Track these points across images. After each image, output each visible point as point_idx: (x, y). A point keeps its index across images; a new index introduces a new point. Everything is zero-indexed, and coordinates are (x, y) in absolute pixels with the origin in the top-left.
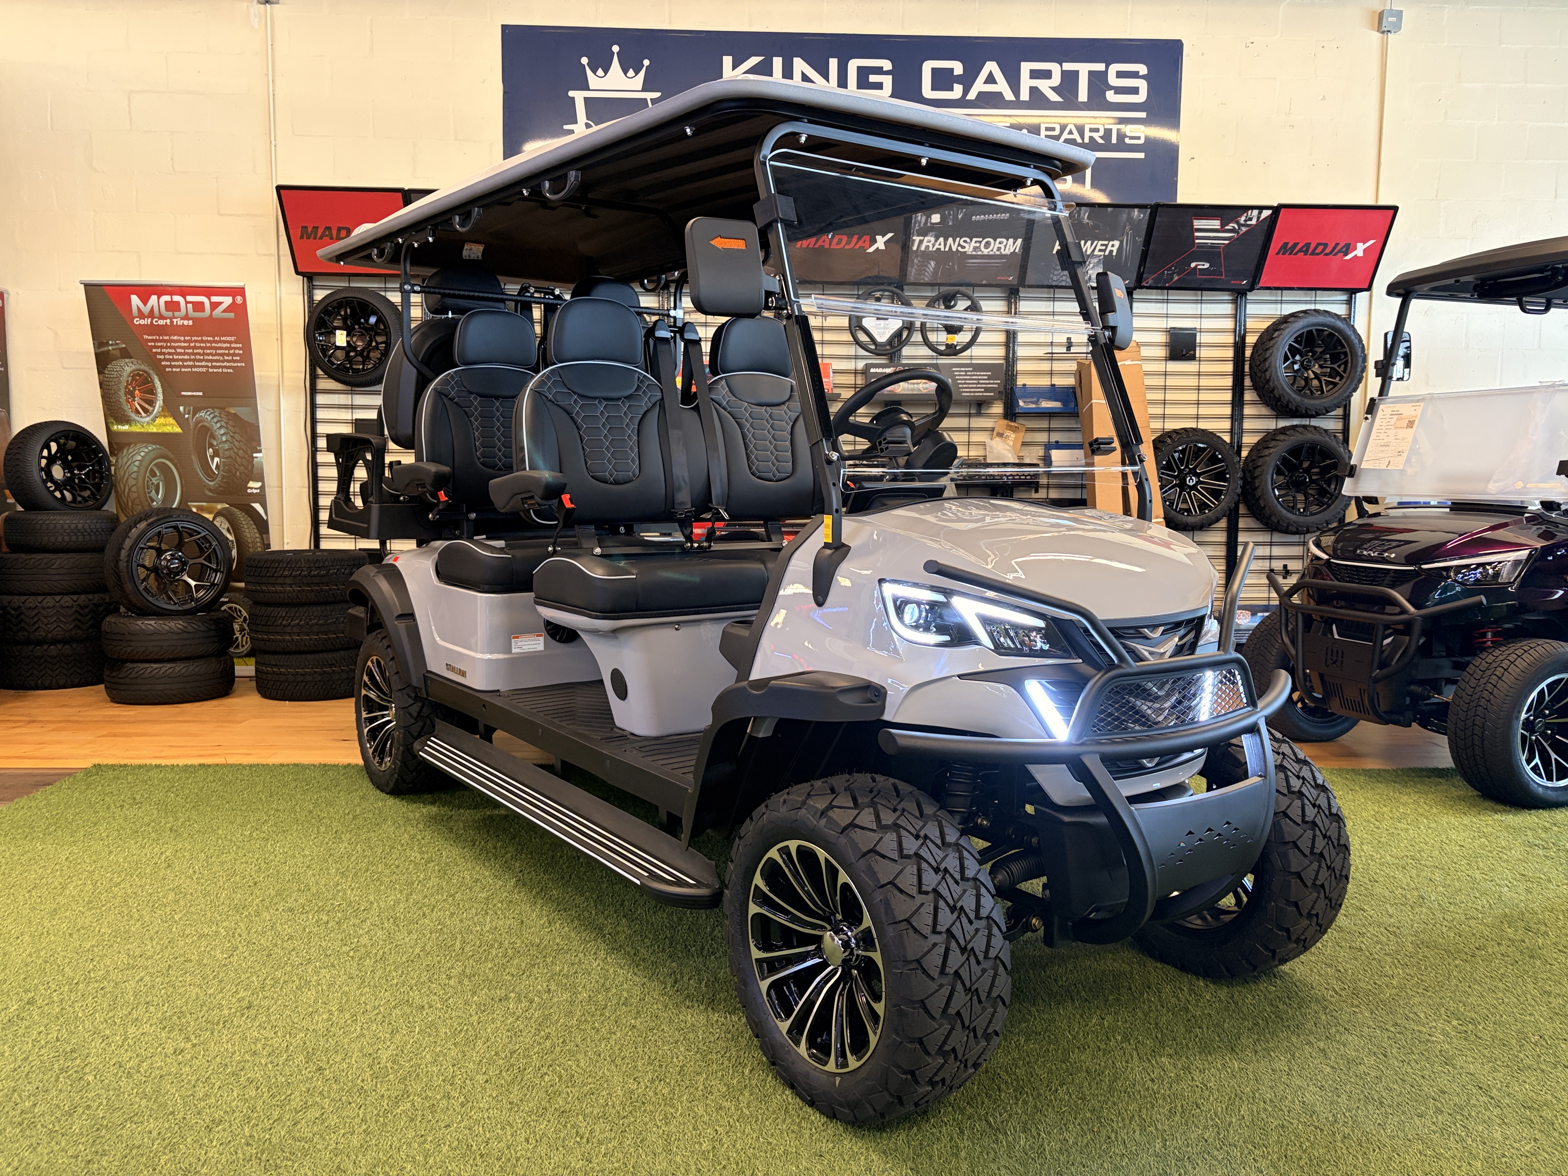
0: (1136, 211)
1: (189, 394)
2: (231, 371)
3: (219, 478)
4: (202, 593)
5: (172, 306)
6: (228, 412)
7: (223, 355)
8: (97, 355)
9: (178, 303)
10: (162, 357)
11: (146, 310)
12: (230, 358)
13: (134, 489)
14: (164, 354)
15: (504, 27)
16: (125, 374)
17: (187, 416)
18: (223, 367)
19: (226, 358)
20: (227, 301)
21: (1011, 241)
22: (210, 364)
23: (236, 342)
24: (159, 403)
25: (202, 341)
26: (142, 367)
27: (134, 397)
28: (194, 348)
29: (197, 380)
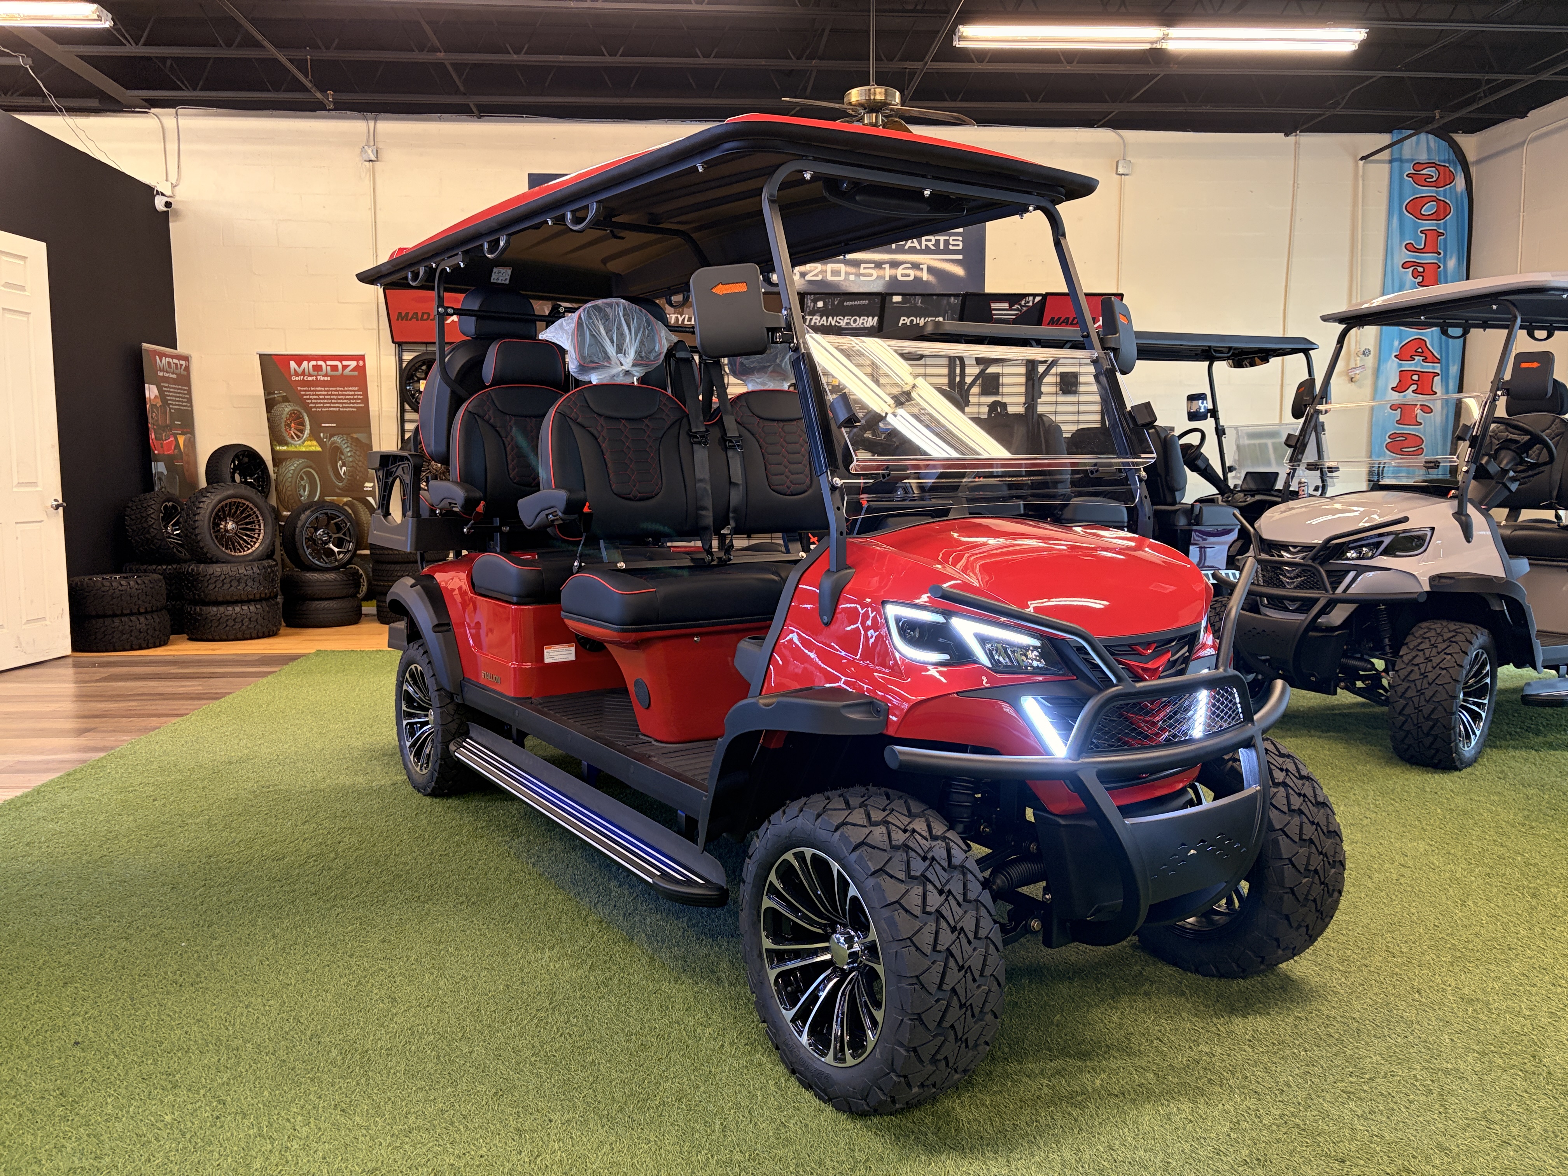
0: (952, 298)
1: (327, 425)
2: (355, 410)
3: (345, 481)
4: (341, 556)
5: (317, 368)
6: (352, 438)
7: (350, 399)
8: (266, 400)
9: (321, 366)
10: (309, 401)
11: (300, 370)
12: (354, 401)
13: (289, 489)
14: (311, 399)
15: (530, 175)
16: (285, 413)
17: (325, 440)
18: (349, 407)
19: (351, 401)
20: (353, 364)
21: (870, 318)
22: (341, 405)
23: (358, 391)
24: (307, 432)
25: (336, 391)
26: (297, 408)
27: (290, 428)
28: (331, 395)
29: (332, 416)
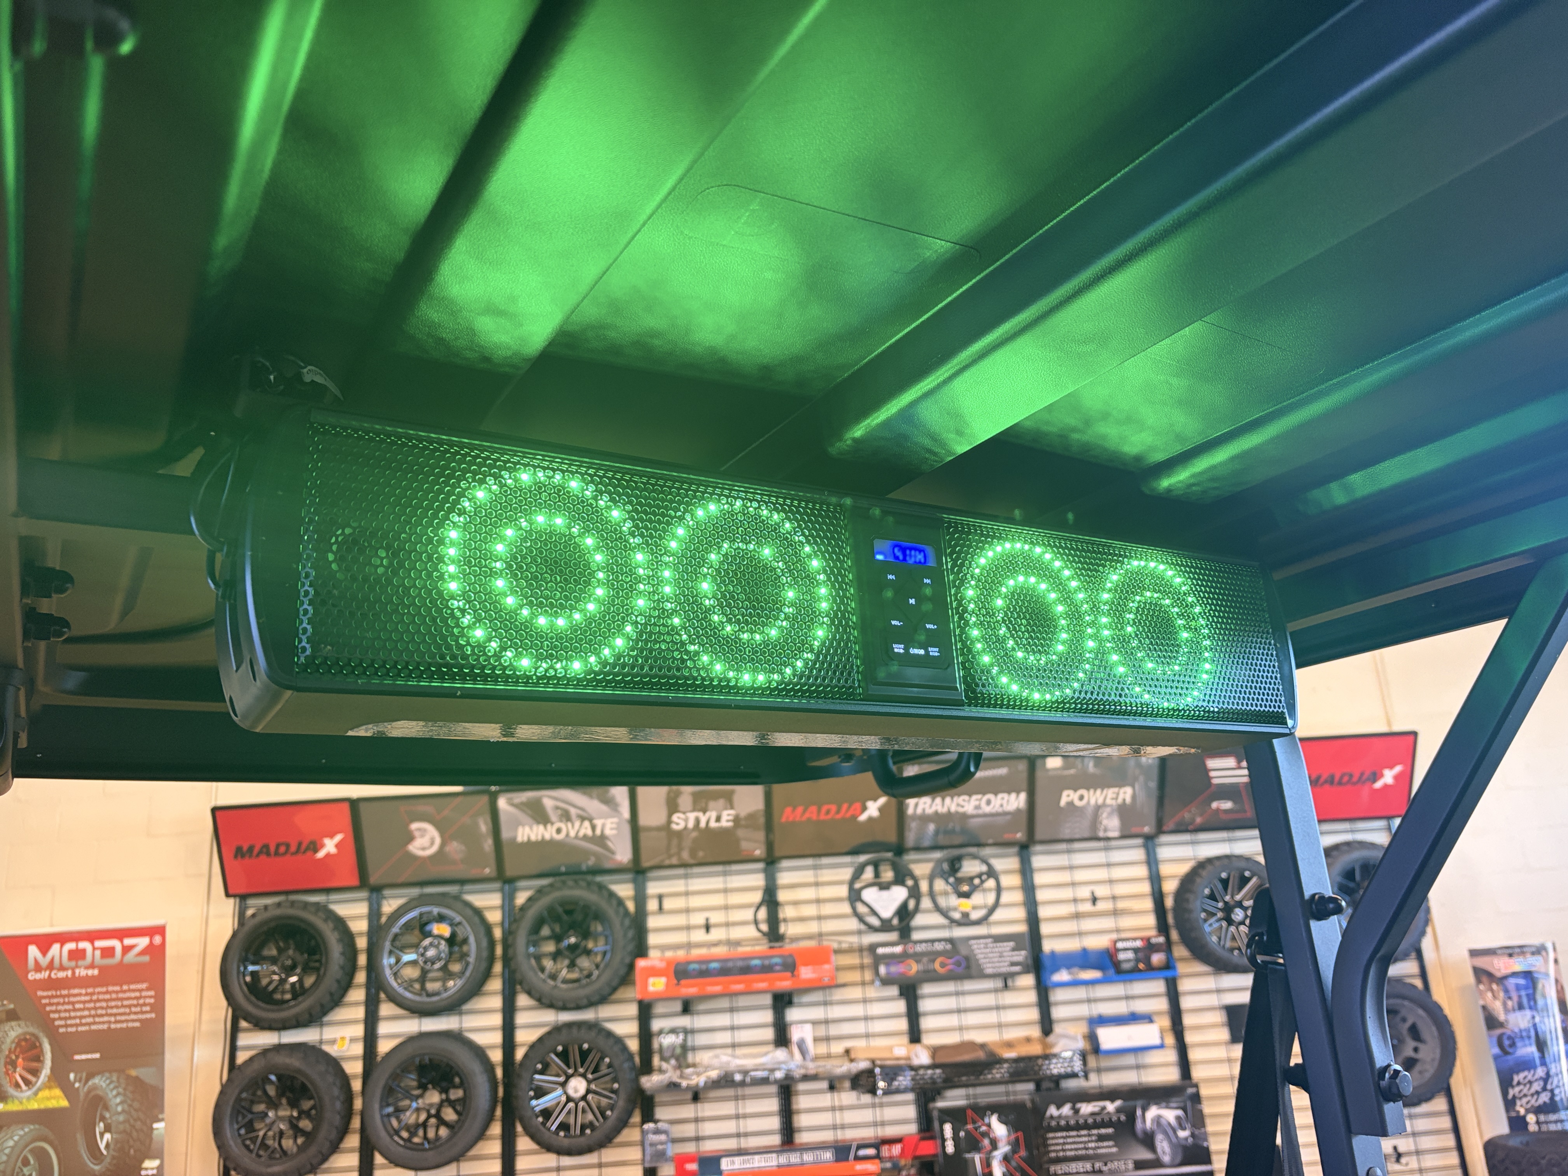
1: (84, 1057)
2: (137, 1024)
3: (108, 1160)
5: (77, 955)
6: (129, 1077)
7: (130, 1006)
9: (84, 951)
10: (56, 1016)
11: (44, 961)
12: (138, 1009)
14: (59, 1012)
16: (8, 1040)
17: (77, 1085)
18: (127, 1021)
19: (134, 1009)
20: (143, 942)
21: (1013, 795)
22: (113, 1019)
23: (148, 989)
24: (46, 1071)
25: (107, 992)
26: (31, 1029)
27: (15, 1067)
28: (98, 1000)
29: (93, 1040)
